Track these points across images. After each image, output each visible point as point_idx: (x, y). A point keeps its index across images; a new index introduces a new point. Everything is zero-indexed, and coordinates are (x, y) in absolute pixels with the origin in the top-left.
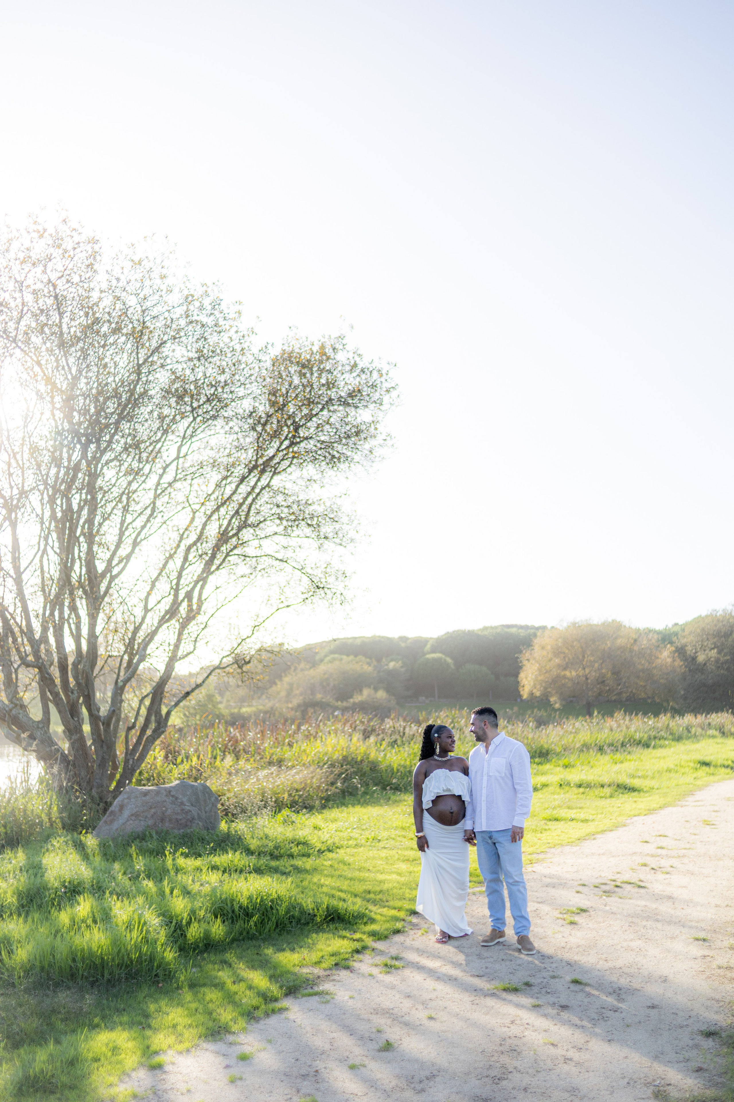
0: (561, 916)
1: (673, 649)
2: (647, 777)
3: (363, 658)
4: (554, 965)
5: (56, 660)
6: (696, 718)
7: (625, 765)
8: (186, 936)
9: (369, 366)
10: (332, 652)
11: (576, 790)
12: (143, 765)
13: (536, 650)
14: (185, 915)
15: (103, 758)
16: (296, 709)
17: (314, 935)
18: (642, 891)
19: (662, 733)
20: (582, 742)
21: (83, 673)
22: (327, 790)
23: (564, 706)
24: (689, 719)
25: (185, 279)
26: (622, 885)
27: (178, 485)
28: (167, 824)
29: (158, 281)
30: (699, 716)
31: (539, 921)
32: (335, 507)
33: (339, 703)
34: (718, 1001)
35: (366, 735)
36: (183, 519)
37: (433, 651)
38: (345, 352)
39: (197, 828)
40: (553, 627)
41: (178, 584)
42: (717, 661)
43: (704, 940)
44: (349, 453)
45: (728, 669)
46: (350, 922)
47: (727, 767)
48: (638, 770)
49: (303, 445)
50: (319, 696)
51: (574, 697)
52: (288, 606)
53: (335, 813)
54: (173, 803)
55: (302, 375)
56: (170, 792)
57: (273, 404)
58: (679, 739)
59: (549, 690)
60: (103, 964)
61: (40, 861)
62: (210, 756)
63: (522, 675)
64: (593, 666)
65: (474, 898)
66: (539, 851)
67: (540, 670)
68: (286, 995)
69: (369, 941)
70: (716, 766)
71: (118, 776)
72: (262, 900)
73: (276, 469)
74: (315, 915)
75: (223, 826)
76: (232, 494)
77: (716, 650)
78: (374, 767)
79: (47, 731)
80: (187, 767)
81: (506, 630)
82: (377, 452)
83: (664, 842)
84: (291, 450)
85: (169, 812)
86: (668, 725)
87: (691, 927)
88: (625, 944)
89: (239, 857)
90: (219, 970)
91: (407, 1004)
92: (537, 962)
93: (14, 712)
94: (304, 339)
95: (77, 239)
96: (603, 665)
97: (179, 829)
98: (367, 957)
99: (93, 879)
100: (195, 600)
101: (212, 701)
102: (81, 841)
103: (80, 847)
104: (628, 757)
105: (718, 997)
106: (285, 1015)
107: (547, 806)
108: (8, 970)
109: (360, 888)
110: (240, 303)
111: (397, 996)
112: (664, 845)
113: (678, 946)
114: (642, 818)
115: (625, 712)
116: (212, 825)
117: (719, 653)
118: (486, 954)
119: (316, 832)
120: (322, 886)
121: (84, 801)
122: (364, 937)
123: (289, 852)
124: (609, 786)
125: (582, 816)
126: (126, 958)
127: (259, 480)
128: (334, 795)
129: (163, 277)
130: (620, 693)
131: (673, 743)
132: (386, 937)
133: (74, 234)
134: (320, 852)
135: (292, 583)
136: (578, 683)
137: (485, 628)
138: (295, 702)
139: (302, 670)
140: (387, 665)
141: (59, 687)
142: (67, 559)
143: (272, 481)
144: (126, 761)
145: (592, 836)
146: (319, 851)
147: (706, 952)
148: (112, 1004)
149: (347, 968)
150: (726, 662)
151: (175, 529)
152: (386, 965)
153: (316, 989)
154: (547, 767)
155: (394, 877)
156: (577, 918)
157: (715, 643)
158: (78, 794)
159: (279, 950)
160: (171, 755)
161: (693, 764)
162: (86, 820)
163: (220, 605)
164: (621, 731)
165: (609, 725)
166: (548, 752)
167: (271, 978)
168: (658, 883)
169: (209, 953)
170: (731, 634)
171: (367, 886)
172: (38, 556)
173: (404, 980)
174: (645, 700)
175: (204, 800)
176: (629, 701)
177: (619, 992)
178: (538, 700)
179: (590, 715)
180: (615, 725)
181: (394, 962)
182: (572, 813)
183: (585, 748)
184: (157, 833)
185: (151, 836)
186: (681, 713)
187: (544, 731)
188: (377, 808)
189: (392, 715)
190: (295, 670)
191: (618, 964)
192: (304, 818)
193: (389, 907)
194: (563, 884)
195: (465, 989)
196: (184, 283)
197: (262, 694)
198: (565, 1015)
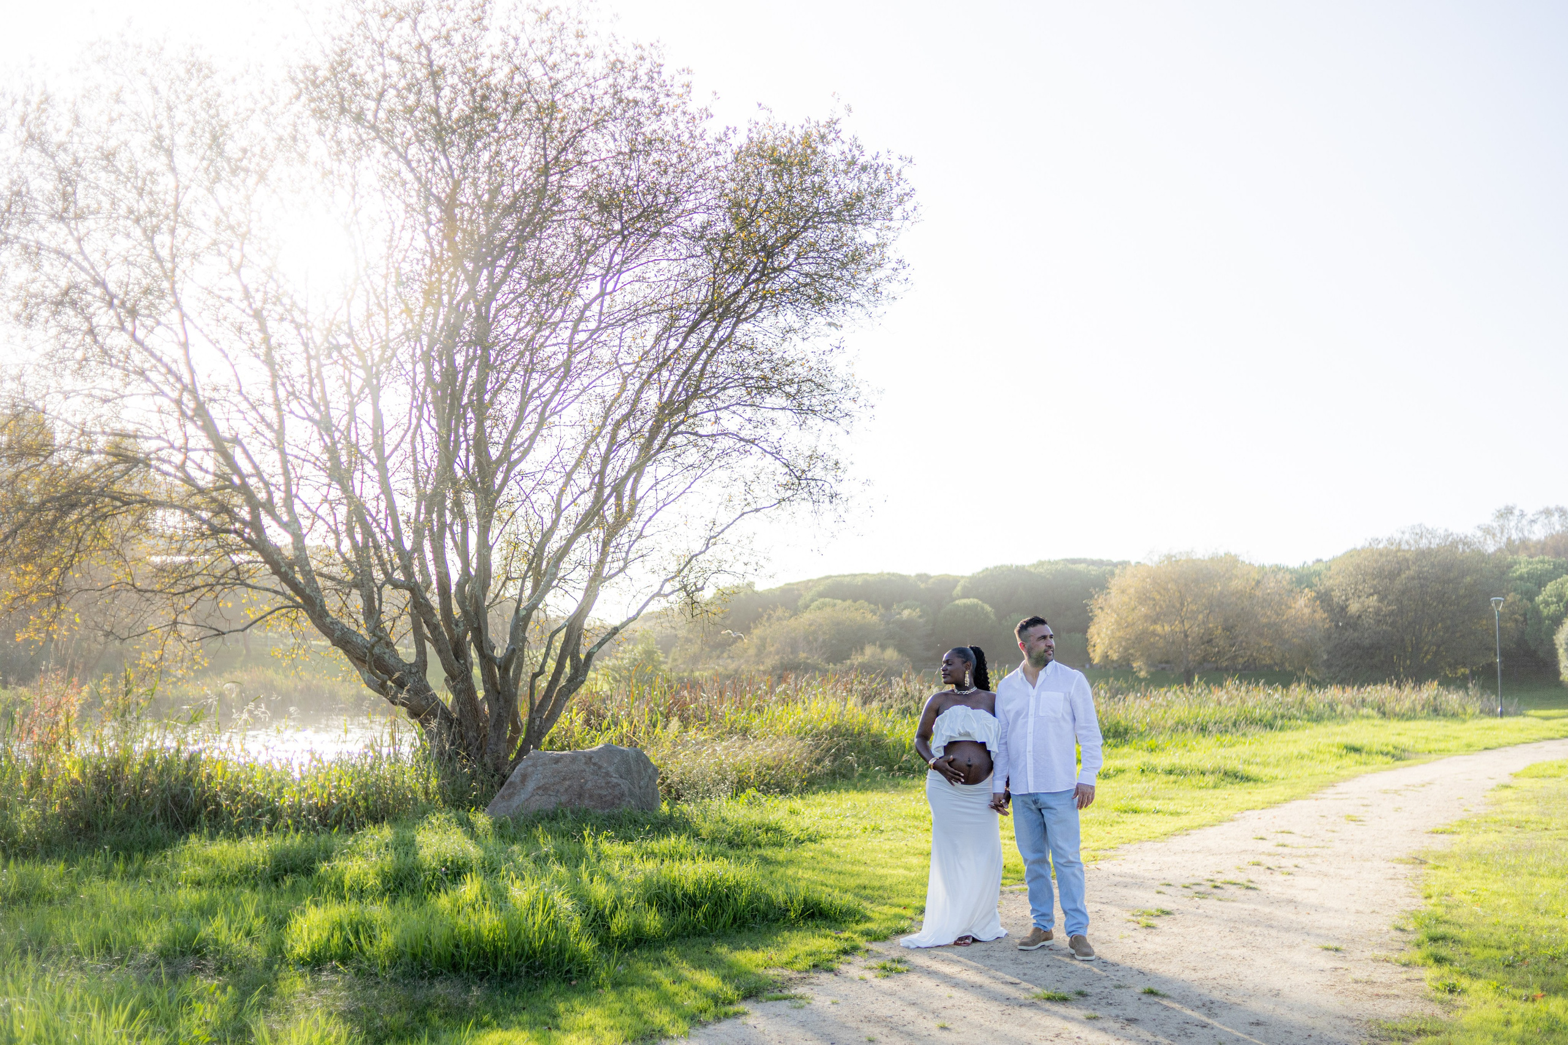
0: (1134, 918)
1: (1314, 594)
2: (1269, 764)
3: (866, 604)
4: (1120, 974)
5: (434, 578)
6: (1344, 692)
7: (1238, 749)
8: (609, 928)
9: (872, 162)
10: (821, 595)
11: (1164, 778)
12: (554, 730)
13: (1113, 594)
14: (609, 903)
15: (499, 715)
17: (786, 934)
18: (1251, 893)
19: (1294, 711)
20: (1176, 719)
21: (471, 598)
22: (810, 769)
23: (1152, 674)
24: (1334, 693)
25: (612, 39)
26: (1224, 886)
27: (601, 336)
28: (586, 802)
29: (573, 42)
30: (1348, 690)
31: (1101, 924)
32: (824, 369)
33: (831, 665)
34: (1351, 1020)
35: (866, 700)
36: (610, 385)
37: (965, 595)
38: (839, 142)
39: (628, 807)
40: (1138, 563)
42: (1378, 612)
43: (1337, 950)
45: (1393, 624)
46: (836, 920)
47: (1387, 754)
48: (1256, 755)
49: (778, 279)
50: (802, 655)
51: (1167, 662)
52: (757, 510)
53: (821, 797)
54: (595, 773)
55: (777, 175)
56: (591, 758)
57: (735, 218)
58: (1318, 719)
59: (1132, 651)
60: (496, 953)
61: (413, 836)
62: (647, 722)
63: (1092, 630)
64: (1196, 619)
65: (1011, 896)
66: (1107, 847)
67: (1118, 623)
68: (745, 998)
69: (862, 942)
70: (1369, 753)
71: (519, 743)
72: (714, 886)
73: (740, 314)
74: (788, 910)
75: (665, 808)
76: (678, 349)
77: (1375, 597)
78: (877, 742)
79: (422, 679)
80: (615, 733)
81: (1070, 566)
82: (886, 288)
83: (1288, 839)
84: (761, 286)
85: (589, 785)
86: (1303, 699)
87: (1318, 936)
88: (1222, 952)
89: (684, 842)
90: (654, 969)
91: (911, 1013)
92: (1096, 970)
93: (376, 650)
94: (781, 126)
96: (1211, 617)
97: (603, 809)
98: (858, 960)
99: (485, 859)
100: (626, 497)
101: (653, 660)
102: (468, 819)
103: (468, 826)
104: (1242, 739)
105: (1351, 1015)
106: (743, 1019)
107: (1121, 795)
108: (369, 960)
109: (852, 882)
110: (689, 72)
111: (899, 1003)
112: (1286, 842)
113: (1298, 957)
114: (1257, 812)
115: (1240, 678)
116: (648, 804)
117: (1381, 600)
118: (1024, 960)
119: (794, 817)
120: (799, 880)
121: (474, 772)
122: (855, 936)
123: (754, 840)
124: (1213, 773)
125: (1171, 806)
126: (527, 946)
127: (716, 329)
128: (822, 776)
129: (580, 35)
130: (1235, 657)
131: (1309, 724)
132: (886, 938)
134: (798, 841)
135: (762, 477)
136: (1173, 642)
137: (1041, 564)
138: (769, 662)
139: (779, 619)
140: (899, 614)
141: (439, 617)
142: (449, 436)
143: (736, 332)
144: (531, 721)
145: (1186, 831)
146: (796, 840)
147: (1338, 964)
148: (508, 1002)
149: (831, 970)
150: (1391, 613)
151: (600, 401)
152: (884, 968)
153: (786, 992)
154: (1125, 750)
155: (901, 871)
156: (1154, 922)
157: (1374, 587)
158: (464, 761)
159: (736, 949)
160: (594, 718)
161: (1335, 750)
162: (476, 796)
163: (660, 505)
164: (1234, 706)
165: (1215, 697)
166: (1126, 731)
167: (724, 978)
168: (1274, 885)
169: (640, 949)
170: (1399, 574)
171: (862, 881)
172: (409, 434)
173: (908, 985)
174: (1270, 667)
175: (639, 772)
176: (1246, 667)
177: (1209, 1007)
178: (1115, 665)
179: (1189, 683)
180: (1224, 698)
181: (894, 965)
182: (1157, 805)
183: (1180, 727)
184: (572, 812)
185: (565, 816)
186: (1322, 684)
187: (1121, 703)
188: (879, 795)
189: (904, 676)
190: (769, 619)
191: (1211, 975)
192: (777, 801)
193: (892, 905)
194: (1139, 883)
195: (994, 997)
196: (610, 45)
197: (722, 653)
198: (1132, 1030)
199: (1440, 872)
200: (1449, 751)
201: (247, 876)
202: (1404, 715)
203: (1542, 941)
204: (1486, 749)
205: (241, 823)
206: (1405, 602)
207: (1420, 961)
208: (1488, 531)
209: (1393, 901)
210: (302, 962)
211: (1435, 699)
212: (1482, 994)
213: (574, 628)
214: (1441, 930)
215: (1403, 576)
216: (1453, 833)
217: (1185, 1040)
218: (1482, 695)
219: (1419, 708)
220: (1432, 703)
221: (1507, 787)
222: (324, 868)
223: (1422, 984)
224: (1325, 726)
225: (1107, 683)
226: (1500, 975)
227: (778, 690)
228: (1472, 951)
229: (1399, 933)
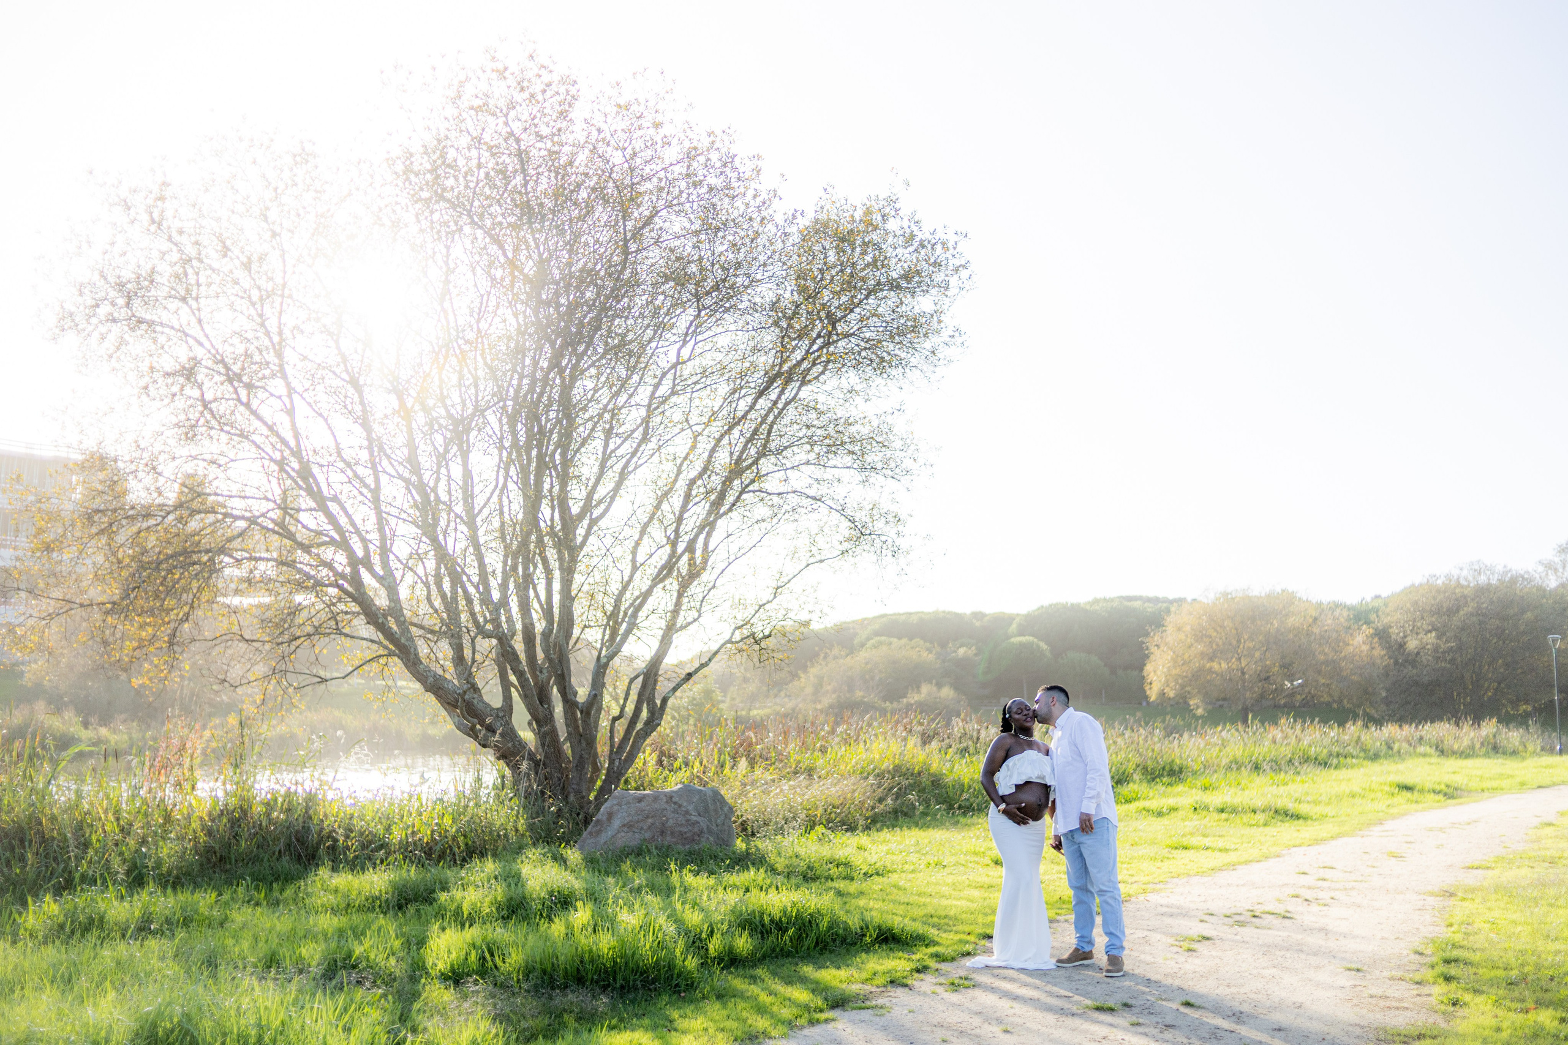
0: (1177, 943)
1: (1372, 631)
2: (1320, 802)
3: (922, 642)
4: (1161, 989)
5: (520, 630)
6: (1401, 730)
7: (1291, 787)
8: (707, 950)
9: (930, 237)
10: (877, 633)
11: (1216, 816)
12: (630, 770)
13: (1169, 632)
14: (705, 928)
15: (581, 757)
16: (826, 712)
17: (864, 955)
18: (1287, 922)
19: (1350, 749)
20: (1231, 758)
21: (555, 644)
22: (873, 808)
23: (1209, 712)
24: (1390, 730)
25: (686, 126)
26: (1262, 915)
27: (674, 399)
28: (668, 838)
29: (651, 131)
30: (1406, 727)
31: (1146, 948)
32: (885, 430)
33: (889, 705)
34: (1362, 1027)
35: (926, 739)
36: (681, 444)
37: (1021, 633)
38: (898, 219)
39: (706, 843)
40: (1194, 600)
41: (677, 531)
42: (1436, 649)
43: (1358, 970)
44: (903, 355)
45: (1452, 661)
46: (907, 944)
47: (1439, 792)
48: (1308, 794)
49: (841, 344)
50: (859, 694)
51: (1224, 699)
52: (821, 561)
53: (885, 834)
54: (675, 811)
55: (840, 251)
56: (671, 797)
57: (802, 290)
58: (1375, 757)
59: (1188, 689)
60: (615, 968)
61: (518, 870)
62: (716, 762)
63: (1149, 668)
64: (1253, 656)
66: (1156, 881)
67: (1174, 660)
68: (833, 1008)
69: (932, 964)
70: (1421, 791)
71: (600, 780)
72: (798, 913)
73: (804, 378)
74: (864, 935)
75: (741, 844)
76: (747, 412)
77: (1434, 634)
78: (937, 782)
79: (508, 723)
80: (688, 774)
81: (1129, 604)
82: (943, 352)
83: (1328, 874)
84: (825, 351)
85: (671, 823)
86: (1359, 738)
87: (1343, 959)
88: (1255, 972)
89: (763, 875)
90: (750, 984)
91: (976, 1021)
93: (467, 696)
95: (546, 78)
96: (1268, 655)
97: (684, 845)
98: (929, 979)
99: (585, 889)
100: (698, 553)
101: (711, 699)
102: (561, 854)
103: (562, 861)
104: (1296, 778)
105: (1364, 1023)
106: (832, 1024)
107: (1173, 832)
108: (505, 974)
109: (921, 912)
110: (759, 157)
111: (966, 1013)
112: (1326, 877)
113: (1323, 976)
114: (1303, 849)
115: (1295, 719)
116: (725, 842)
117: (1438, 637)
119: (862, 853)
120: (871, 909)
121: (560, 810)
122: (925, 958)
123: (826, 874)
124: (1264, 811)
125: (1220, 843)
126: (641, 963)
127: (782, 392)
128: (884, 814)
129: (657, 125)
130: (1293, 694)
131: (1365, 763)
132: (953, 959)
133: (543, 72)
134: (867, 875)
135: (826, 529)
136: (1230, 679)
137: (1096, 601)
138: (826, 701)
139: (835, 658)
140: (955, 652)
141: (524, 663)
143: (801, 393)
144: (611, 762)
145: (1233, 866)
146: (865, 874)
147: (1358, 982)
148: (630, 1009)
149: (906, 986)
150: (1450, 650)
151: (671, 458)
152: (953, 984)
153: (868, 1003)
154: (1180, 788)
155: (964, 903)
156: (1195, 946)
157: (1432, 624)
158: (551, 800)
159: (820, 968)
160: (665, 759)
161: (1387, 788)
162: (564, 833)
163: (732, 558)
164: (1288, 744)
165: (1270, 736)
166: (1181, 770)
167: (813, 991)
168: (1309, 915)
169: (737, 968)
170: (1458, 611)
171: (930, 910)
172: (497, 492)
173: (972, 999)
174: (1328, 704)
175: (716, 811)
176: (1305, 704)
177: (1238, 1017)
178: (1172, 702)
179: (1245, 721)
180: (1279, 736)
181: (962, 982)
182: (1207, 842)
183: (1233, 766)
184: (656, 848)
185: (649, 851)
186: (1379, 723)
187: (1176, 742)
188: (940, 832)
189: (962, 716)
190: (825, 658)
191: (1242, 991)
192: (845, 838)
193: (956, 932)
194: (1185, 914)
195: (1050, 1009)
196: (685, 131)
197: (780, 691)
198: (1169, 1035)
199: (1466, 904)
200: (1502, 789)
201: (374, 905)
202: (1462, 752)
203: (1546, 964)
204: (1540, 787)
205: (356, 857)
206: (1464, 639)
207: (1431, 980)
208: (1549, 566)
209: (1418, 929)
210: (444, 977)
211: (1494, 736)
212: (1482, 1007)
213: (651, 675)
214: (1456, 953)
215: (1462, 613)
216: (1488, 868)
217: (1215, 1042)
218: (1543, 732)
219: (1478, 746)
220: (1492, 741)
221: (1550, 824)
222: (443, 897)
223: (1430, 998)
224: (1382, 764)
225: (1163, 721)
226: (1501, 992)
227: (839, 730)
228: (1481, 971)
229: (1417, 957)
